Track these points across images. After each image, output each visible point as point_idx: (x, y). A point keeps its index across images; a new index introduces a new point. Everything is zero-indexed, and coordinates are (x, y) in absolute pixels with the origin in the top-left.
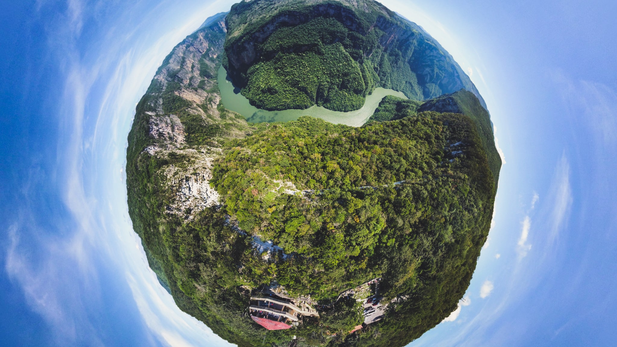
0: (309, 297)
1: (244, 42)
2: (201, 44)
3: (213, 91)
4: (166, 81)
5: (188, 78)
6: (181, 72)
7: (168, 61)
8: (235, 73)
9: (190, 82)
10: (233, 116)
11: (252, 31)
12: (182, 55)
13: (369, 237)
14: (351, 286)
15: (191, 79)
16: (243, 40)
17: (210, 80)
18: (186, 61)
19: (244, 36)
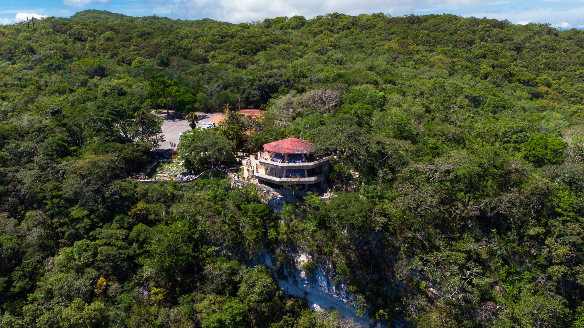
0: (232, 184)
13: (104, 241)
14: (175, 186)
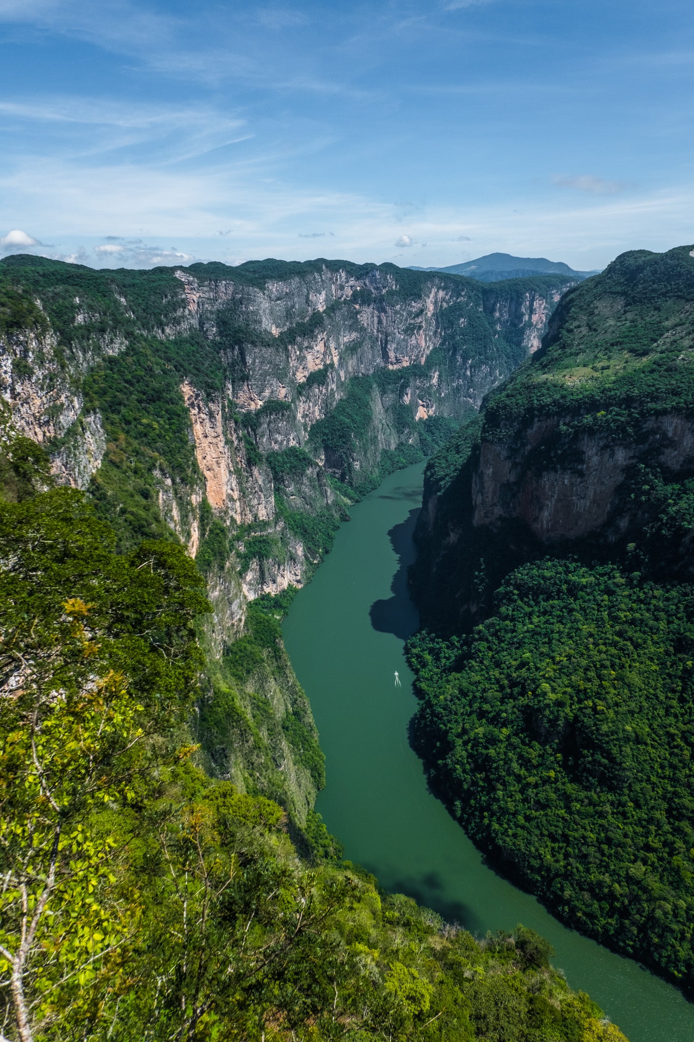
1: (591, 431)
2: (410, 330)
3: (302, 529)
4: (195, 322)
5: (267, 393)
6: (268, 352)
7: (265, 277)
8: (453, 538)
9: (259, 413)
10: (280, 706)
11: (654, 399)
12: (321, 308)
15: (275, 408)
16: (588, 419)
17: (327, 481)
18: (313, 337)
19: (606, 406)
